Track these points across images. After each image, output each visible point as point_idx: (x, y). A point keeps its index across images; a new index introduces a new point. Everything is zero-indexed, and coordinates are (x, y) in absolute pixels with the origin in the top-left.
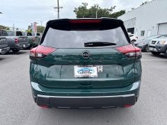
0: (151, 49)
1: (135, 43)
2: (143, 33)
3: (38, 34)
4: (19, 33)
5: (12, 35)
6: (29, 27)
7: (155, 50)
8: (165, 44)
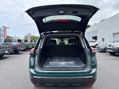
0: (109, 50)
1: (98, 46)
2: (103, 40)
3: (32, 41)
4: (19, 41)
5: (15, 42)
6: (26, 36)
7: (112, 51)
8: (118, 47)
